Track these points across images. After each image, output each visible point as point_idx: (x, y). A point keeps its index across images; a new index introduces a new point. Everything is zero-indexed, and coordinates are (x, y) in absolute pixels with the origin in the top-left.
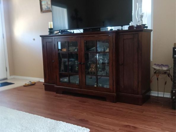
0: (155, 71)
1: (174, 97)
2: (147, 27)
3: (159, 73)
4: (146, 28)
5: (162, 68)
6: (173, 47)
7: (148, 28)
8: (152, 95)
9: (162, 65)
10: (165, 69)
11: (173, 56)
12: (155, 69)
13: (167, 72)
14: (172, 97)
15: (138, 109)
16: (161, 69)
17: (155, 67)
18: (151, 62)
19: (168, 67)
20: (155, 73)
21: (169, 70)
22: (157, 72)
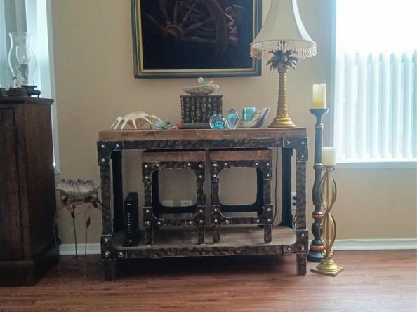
0: (64, 197)
1: (107, 254)
2: (38, 93)
3: (75, 200)
4: (36, 96)
5: (78, 188)
6: (98, 140)
7: (40, 97)
8: (61, 253)
9: (79, 181)
10: (85, 190)
11: (99, 160)
12: (62, 193)
13: (93, 196)
14: (103, 252)
15: (24, 296)
16: (76, 191)
17: (62, 189)
18: (56, 177)
19: (93, 185)
20: (65, 201)
21: (95, 192)
22: (69, 199)
